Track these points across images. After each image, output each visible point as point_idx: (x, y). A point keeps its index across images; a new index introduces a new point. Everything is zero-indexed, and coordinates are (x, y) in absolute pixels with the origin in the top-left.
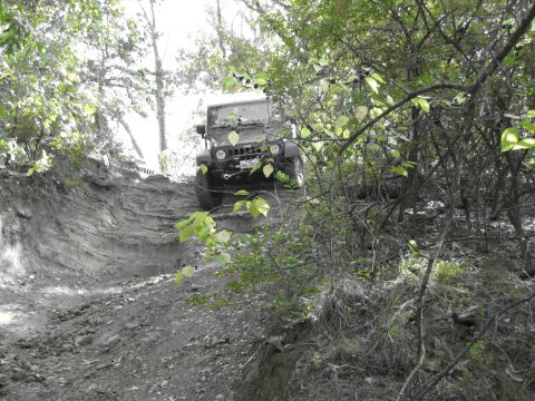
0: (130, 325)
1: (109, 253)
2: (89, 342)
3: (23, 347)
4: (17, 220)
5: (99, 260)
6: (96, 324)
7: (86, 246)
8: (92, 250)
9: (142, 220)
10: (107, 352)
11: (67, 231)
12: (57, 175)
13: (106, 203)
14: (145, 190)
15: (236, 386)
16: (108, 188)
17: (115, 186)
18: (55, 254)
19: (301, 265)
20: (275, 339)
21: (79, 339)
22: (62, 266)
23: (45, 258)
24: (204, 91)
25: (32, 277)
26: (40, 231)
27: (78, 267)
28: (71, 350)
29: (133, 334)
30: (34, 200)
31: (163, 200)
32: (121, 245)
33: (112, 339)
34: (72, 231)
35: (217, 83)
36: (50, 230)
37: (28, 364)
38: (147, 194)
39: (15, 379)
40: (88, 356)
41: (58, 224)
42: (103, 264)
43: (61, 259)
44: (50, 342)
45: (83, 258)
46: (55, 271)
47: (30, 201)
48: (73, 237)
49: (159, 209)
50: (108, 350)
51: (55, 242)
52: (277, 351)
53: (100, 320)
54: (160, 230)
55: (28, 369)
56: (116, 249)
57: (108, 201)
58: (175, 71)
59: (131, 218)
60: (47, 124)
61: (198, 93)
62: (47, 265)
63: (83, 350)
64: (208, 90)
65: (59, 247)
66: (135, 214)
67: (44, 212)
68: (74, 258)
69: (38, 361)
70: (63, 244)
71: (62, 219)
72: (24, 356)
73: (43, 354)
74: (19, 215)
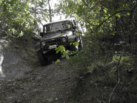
0: (44, 75)
2: (34, 79)
3: (18, 81)
4: (15, 49)
5: (36, 58)
6: (36, 75)
8: (34, 56)
10: (39, 81)
12: (25, 37)
15: (71, 89)
16: (38, 40)
18: (25, 57)
19: (87, 58)
20: (81, 77)
21: (32, 78)
22: (27, 60)
23: (23, 58)
25: (20, 63)
26: (21, 51)
27: (31, 60)
28: (30, 81)
29: (45, 77)
30: (19, 44)
33: (40, 78)
34: (29, 51)
36: (24, 51)
37: (19, 84)
39: (16, 88)
40: (34, 83)
41: (26, 49)
42: (37, 60)
44: (24, 79)
45: (32, 58)
46: (25, 61)
48: (29, 53)
51: (25, 54)
52: (81, 80)
53: (37, 73)
55: (19, 86)
60: (22, 24)
61: (60, 15)
62: (23, 60)
63: (33, 81)
64: (63, 14)
67: (22, 47)
68: (30, 58)
69: (22, 84)
70: (27, 55)
71: (26, 48)
72: (19, 83)
73: (23, 82)
74: (16, 48)
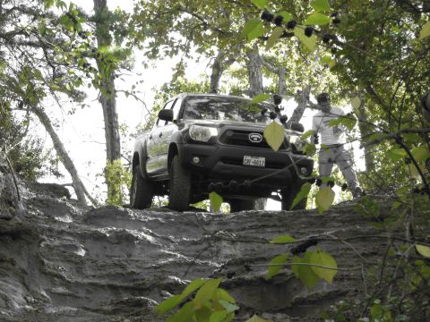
9: (82, 293)
13: (13, 263)
14: (83, 237)
17: (28, 232)
24: (186, 49)
31: (118, 253)
35: (209, 32)
38: (89, 243)
49: (112, 271)
54: (115, 312)
57: (17, 259)
58: (132, 13)
59: (61, 290)
66: (67, 284)
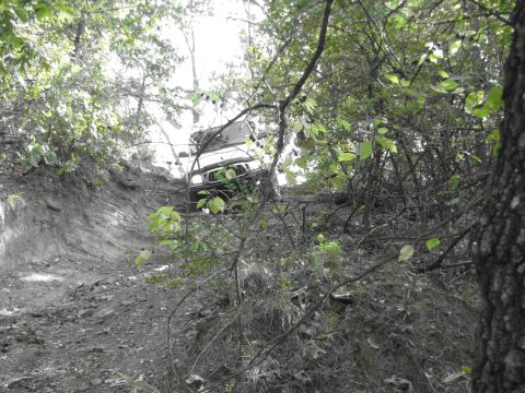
0: (126, 302)
1: (129, 243)
2: (90, 314)
3: (35, 316)
4: (47, 212)
5: (119, 249)
6: (100, 300)
7: (108, 236)
8: (113, 240)
10: (102, 323)
11: (93, 223)
16: (133, 188)
18: (79, 242)
21: (82, 312)
22: (85, 252)
23: (70, 245)
25: (57, 260)
26: (67, 221)
27: (100, 254)
28: (73, 321)
29: (126, 309)
30: (64, 196)
32: (139, 237)
33: (108, 313)
34: (97, 223)
36: (77, 221)
37: (34, 329)
39: (19, 340)
40: (84, 326)
41: (85, 217)
42: (121, 253)
43: (84, 247)
44: (58, 313)
45: (105, 247)
46: (79, 255)
47: (60, 195)
48: (97, 228)
50: (103, 322)
51: (80, 232)
53: (104, 297)
55: (33, 333)
56: (135, 240)
62: (72, 251)
63: (82, 321)
65: (84, 236)
67: (73, 206)
68: (97, 246)
69: (44, 328)
70: (87, 234)
71: (88, 212)
72: (34, 323)
73: (50, 322)
74: (50, 207)
